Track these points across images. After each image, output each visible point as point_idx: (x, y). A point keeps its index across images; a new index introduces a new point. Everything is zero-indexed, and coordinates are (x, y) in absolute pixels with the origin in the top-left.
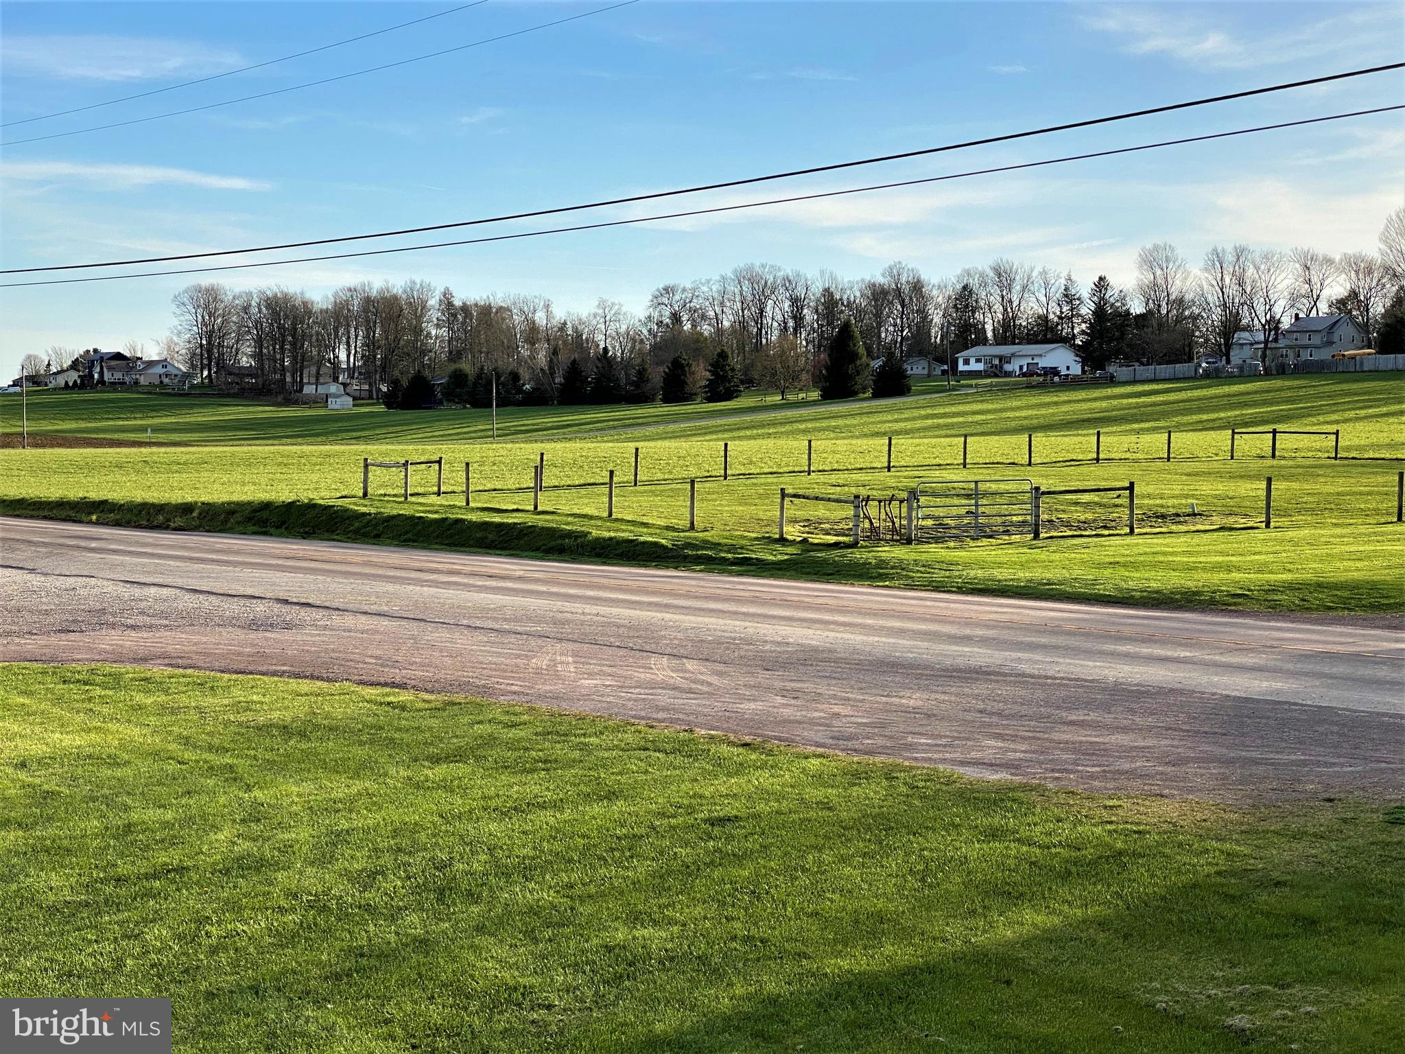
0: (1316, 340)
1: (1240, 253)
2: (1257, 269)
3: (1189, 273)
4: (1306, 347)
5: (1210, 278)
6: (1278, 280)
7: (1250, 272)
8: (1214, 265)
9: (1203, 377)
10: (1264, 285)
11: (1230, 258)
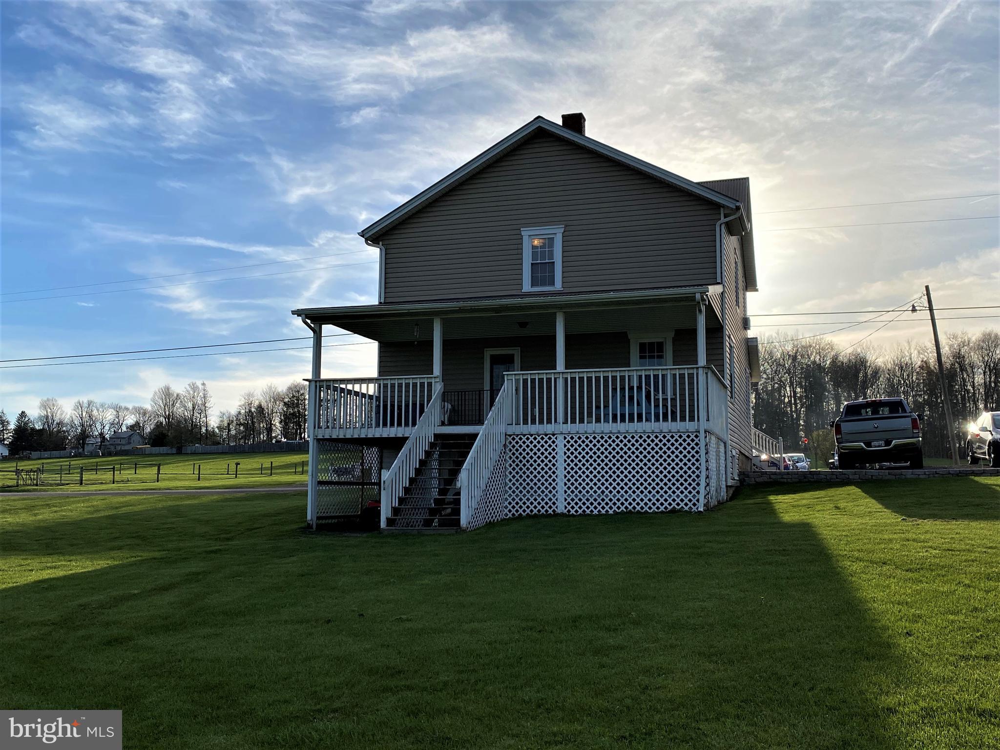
0: (123, 442)
1: (90, 403)
2: (98, 410)
3: (64, 412)
4: (119, 445)
5: (76, 413)
6: (107, 416)
7: (95, 413)
8: (78, 408)
9: (73, 457)
10: (101, 417)
11: (86, 405)
